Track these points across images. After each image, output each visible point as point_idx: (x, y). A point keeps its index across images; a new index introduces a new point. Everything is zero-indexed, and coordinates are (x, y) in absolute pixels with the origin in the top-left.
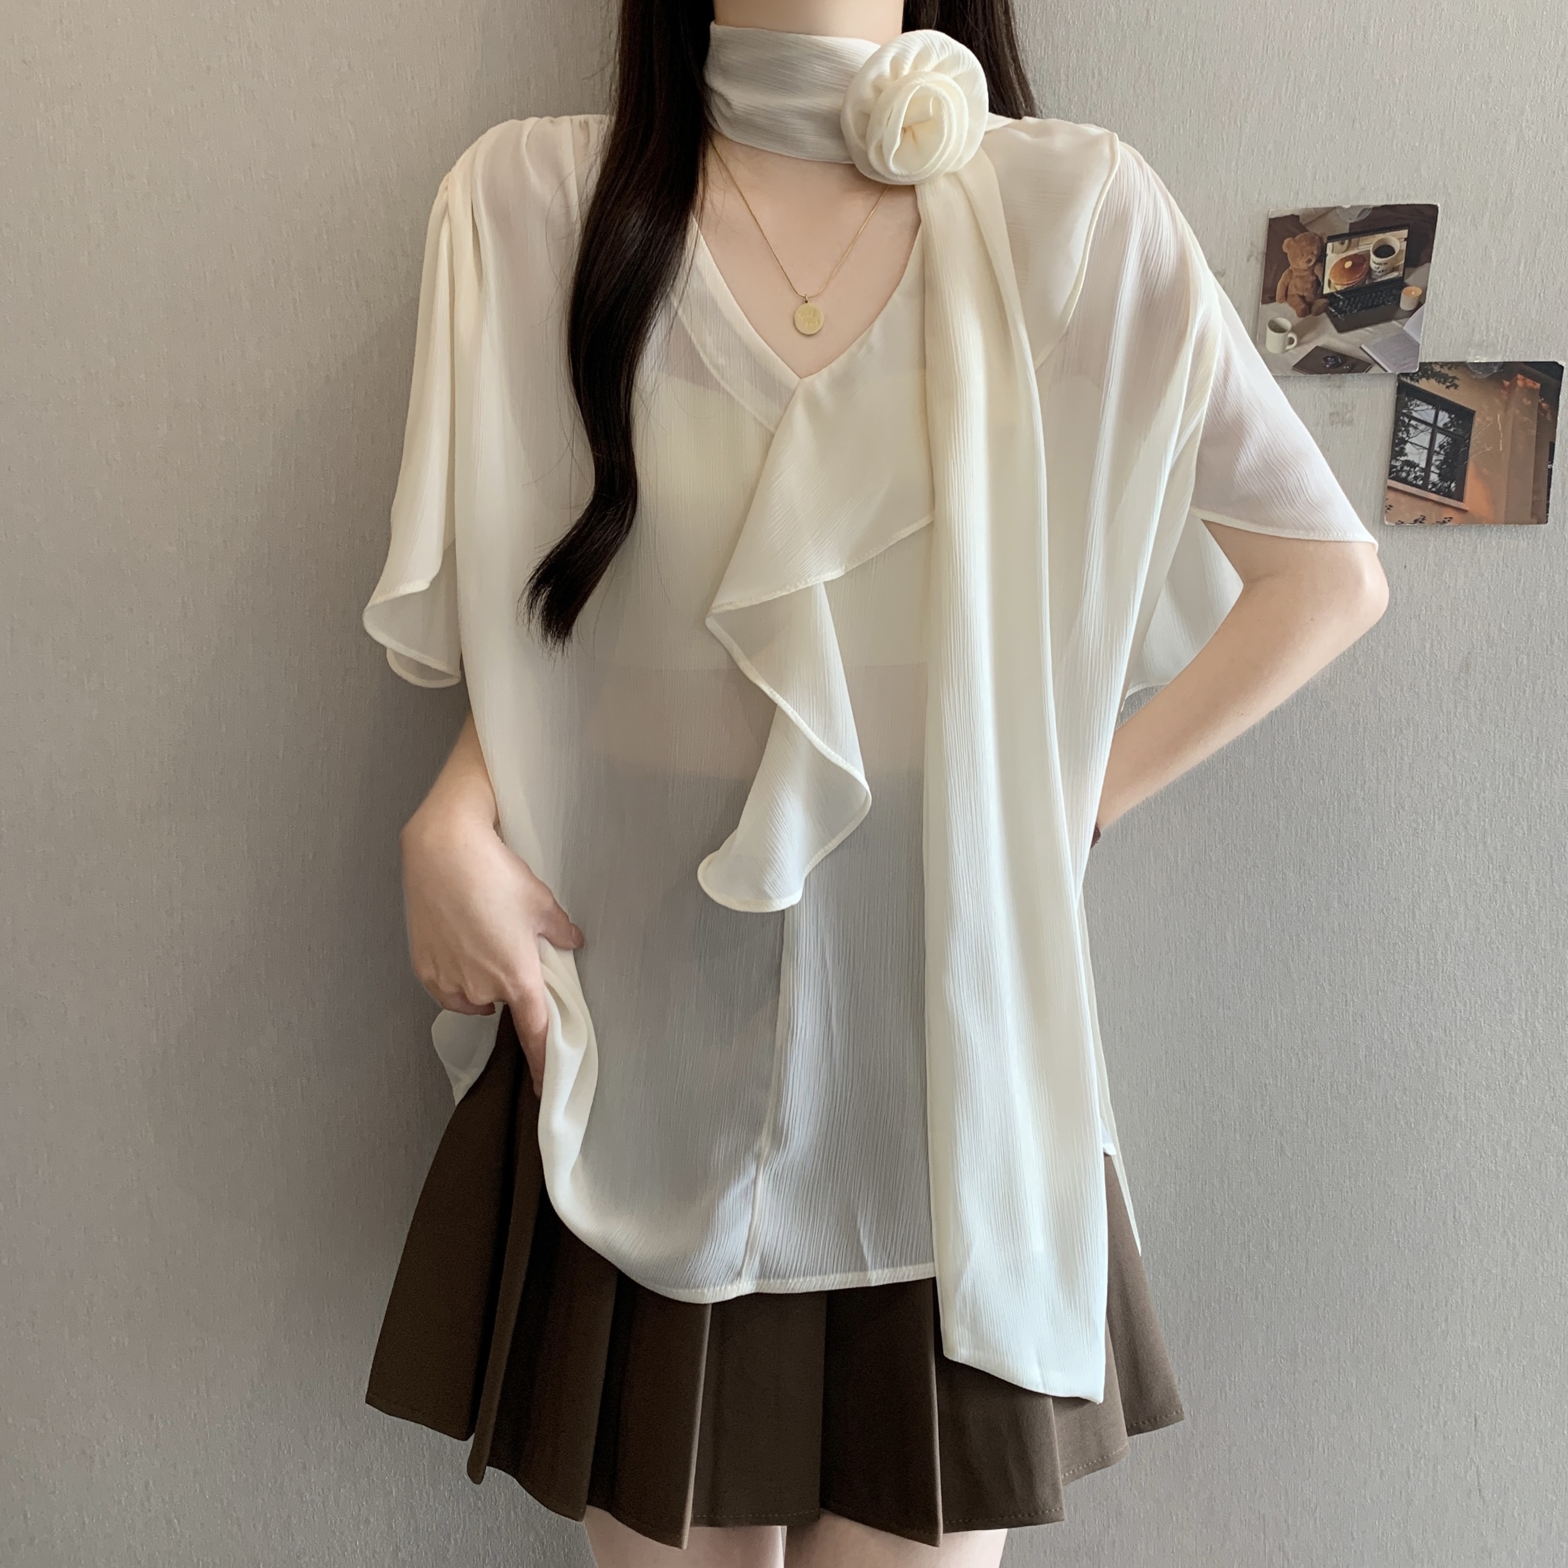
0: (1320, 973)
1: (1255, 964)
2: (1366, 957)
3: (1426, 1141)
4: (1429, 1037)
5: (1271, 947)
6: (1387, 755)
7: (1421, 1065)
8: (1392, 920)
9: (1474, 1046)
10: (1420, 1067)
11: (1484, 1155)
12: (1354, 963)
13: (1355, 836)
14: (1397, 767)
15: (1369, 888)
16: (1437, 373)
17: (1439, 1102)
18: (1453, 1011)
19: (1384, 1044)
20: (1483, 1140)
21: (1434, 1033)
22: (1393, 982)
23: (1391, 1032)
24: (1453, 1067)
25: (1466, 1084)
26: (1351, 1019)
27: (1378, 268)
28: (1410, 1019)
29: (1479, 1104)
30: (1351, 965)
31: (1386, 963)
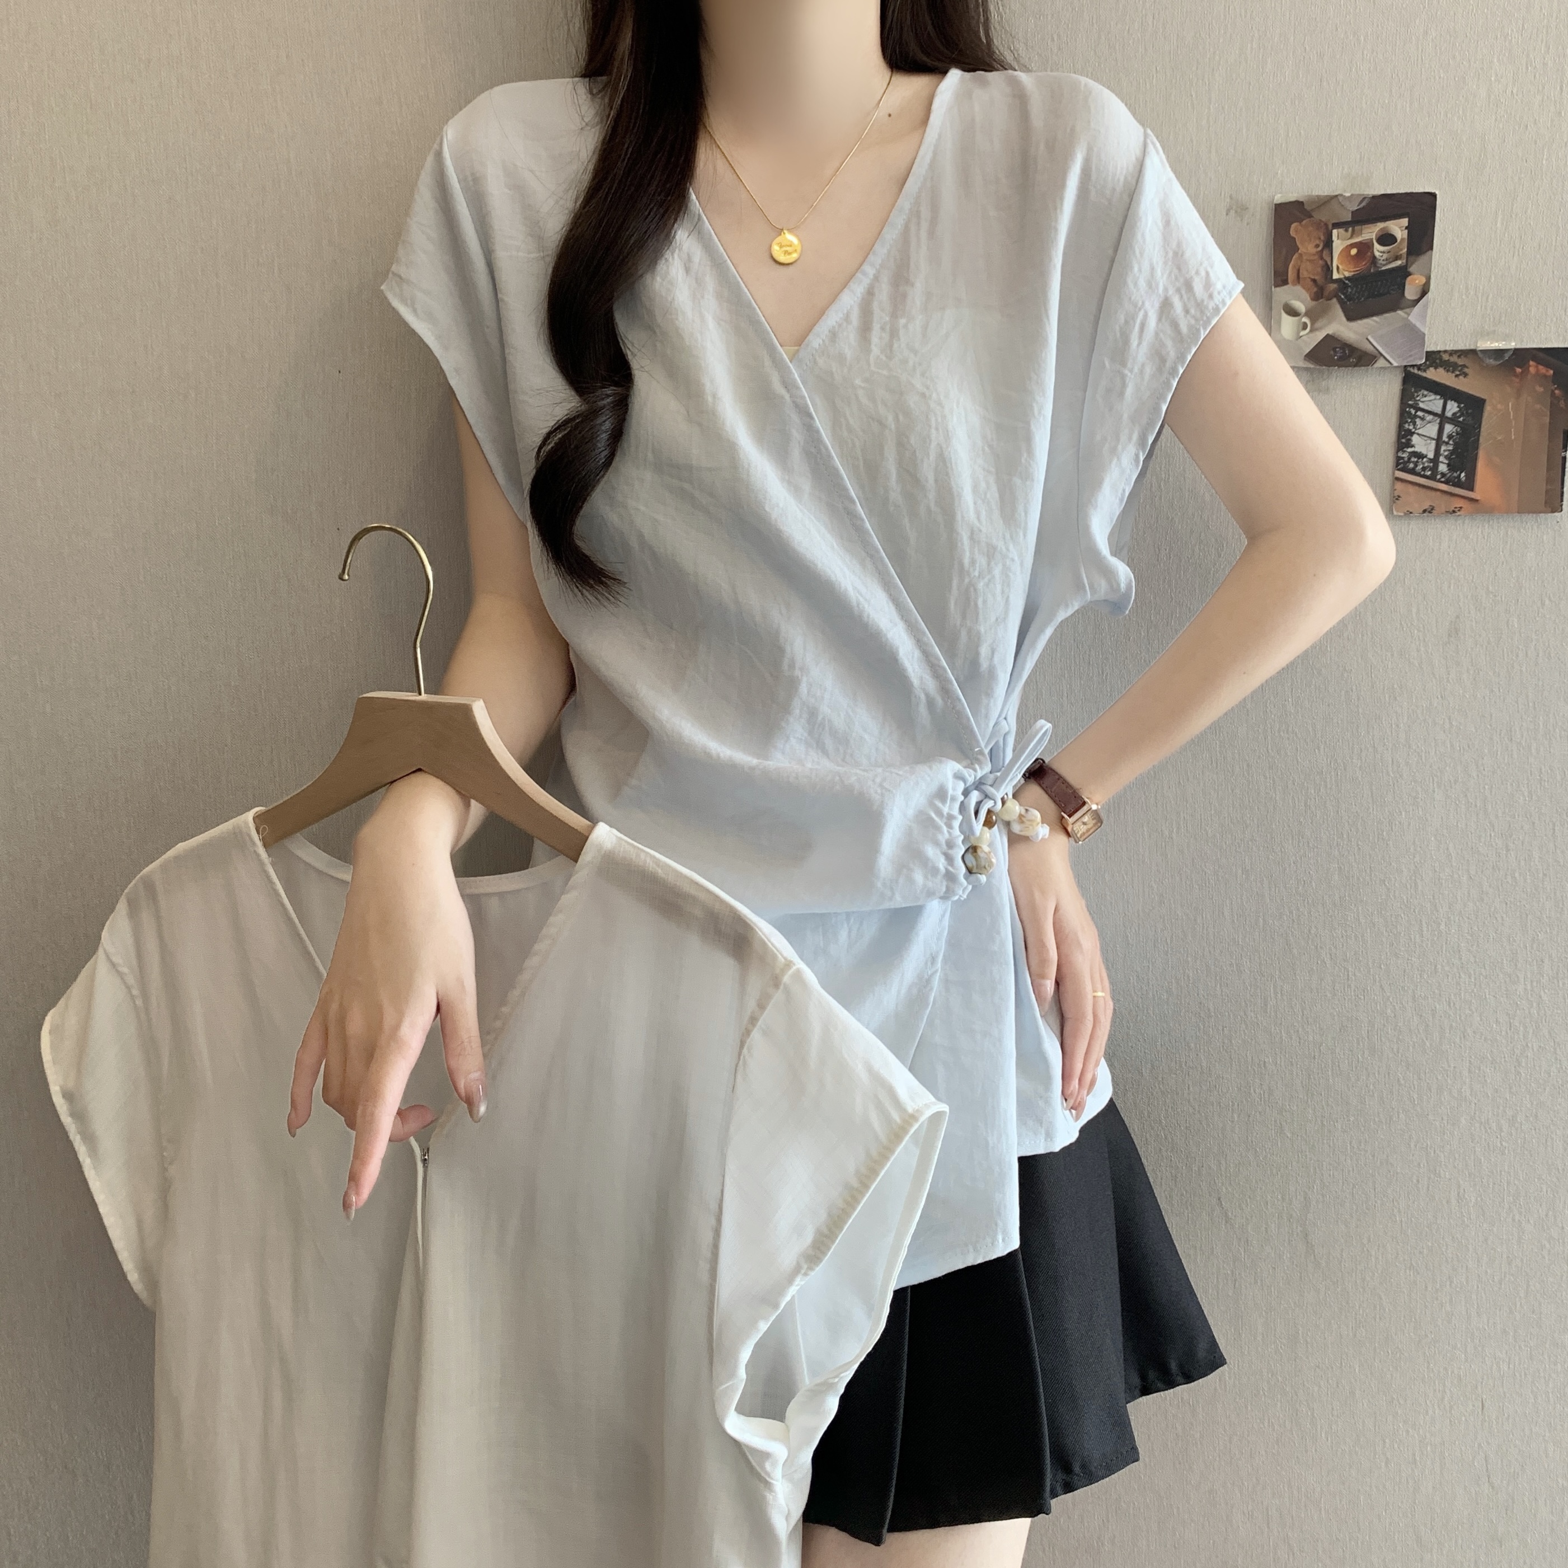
27: (1382, 256)
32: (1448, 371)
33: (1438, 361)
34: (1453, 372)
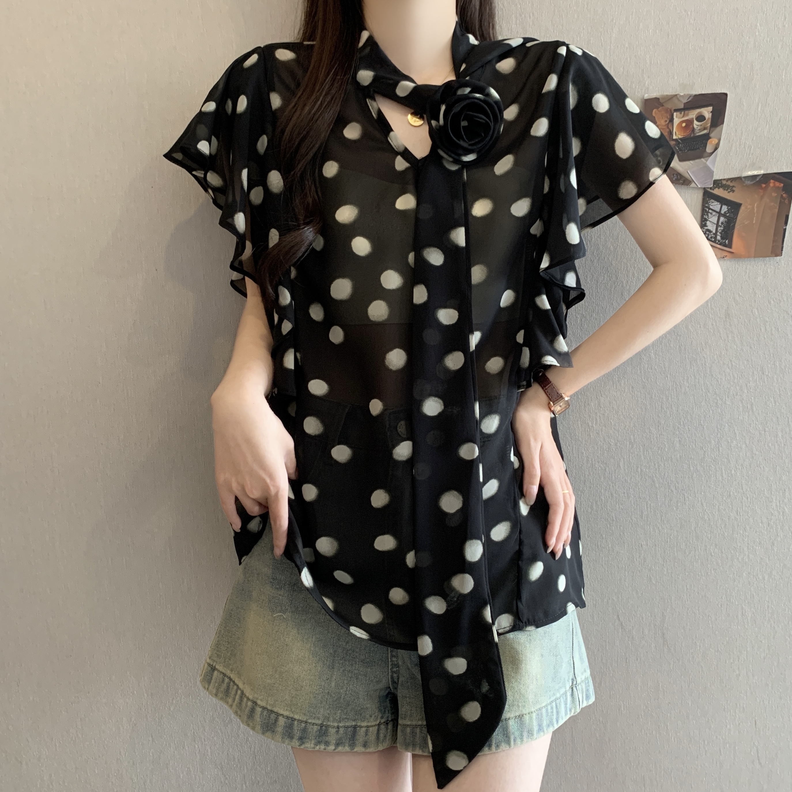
0: (671, 483)
2: (695, 474)
9: (752, 521)
10: (724, 533)
12: (689, 477)
17: (734, 551)
19: (705, 521)
25: (748, 541)
27: (697, 128)
32: (725, 190)
33: (720, 185)
34: (727, 190)
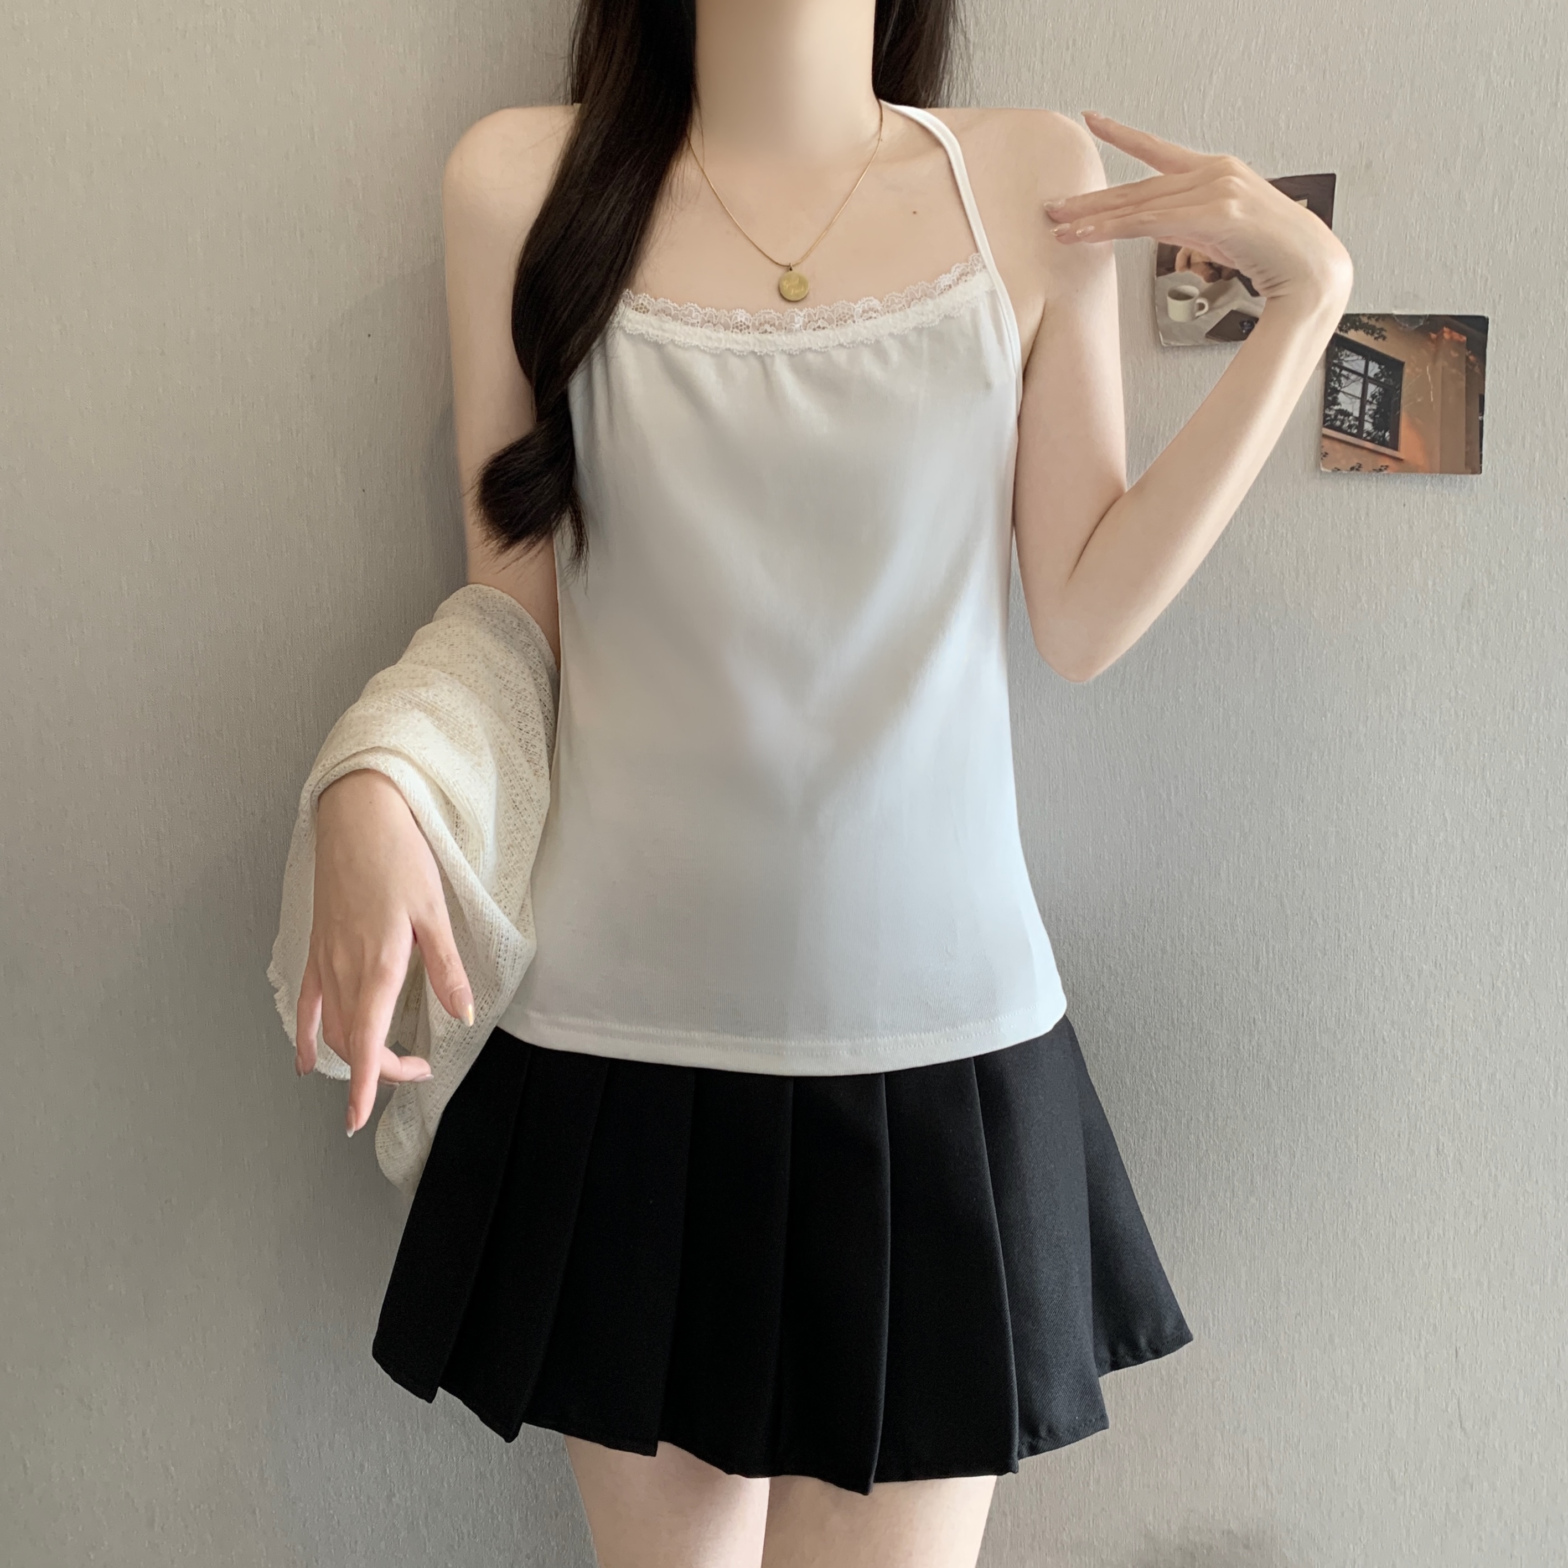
1: (1249, 900)
3: (1412, 1074)
4: (1419, 970)
5: (1266, 883)
6: (1390, 691)
7: (1410, 998)
8: (1389, 854)
11: (1468, 1087)
13: (1356, 772)
14: (1400, 703)
15: (1367, 824)
16: (1364, 324)
18: (1445, 945)
20: (1468, 1072)
21: (1424, 966)
22: (1386, 916)
23: (1382, 967)
24: (1442, 1000)
26: (1342, 953)
28: (1402, 952)
29: (1466, 1035)
30: (1346, 900)
31: (1381, 897)
34: (1375, 336)
